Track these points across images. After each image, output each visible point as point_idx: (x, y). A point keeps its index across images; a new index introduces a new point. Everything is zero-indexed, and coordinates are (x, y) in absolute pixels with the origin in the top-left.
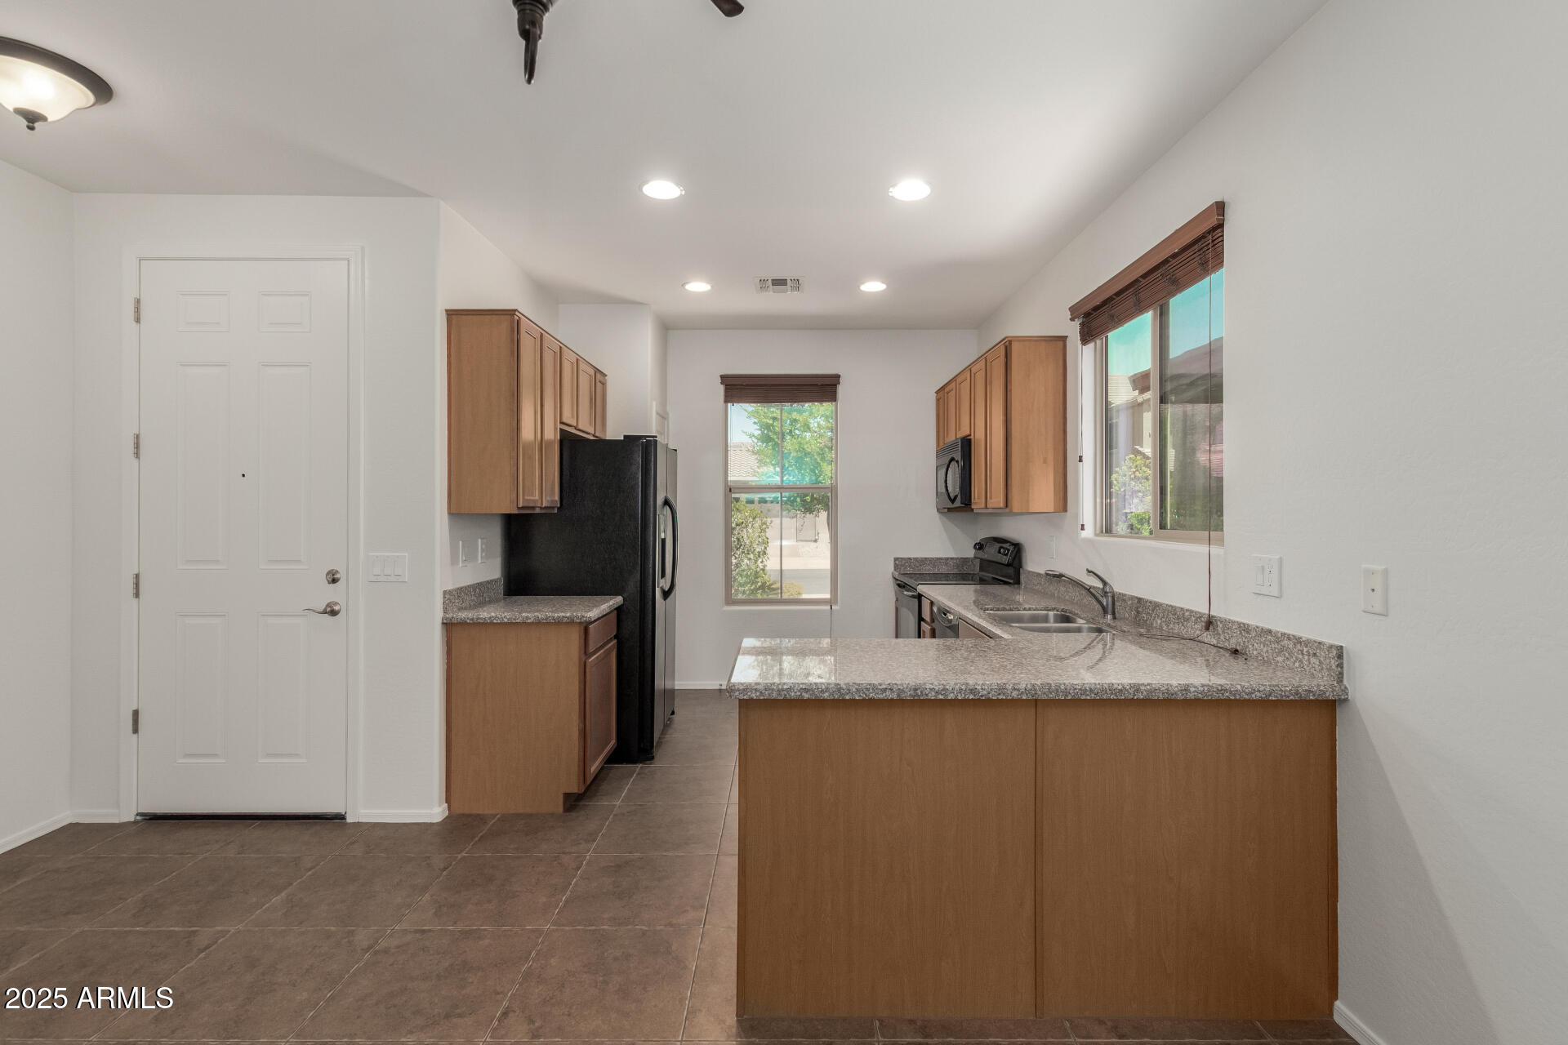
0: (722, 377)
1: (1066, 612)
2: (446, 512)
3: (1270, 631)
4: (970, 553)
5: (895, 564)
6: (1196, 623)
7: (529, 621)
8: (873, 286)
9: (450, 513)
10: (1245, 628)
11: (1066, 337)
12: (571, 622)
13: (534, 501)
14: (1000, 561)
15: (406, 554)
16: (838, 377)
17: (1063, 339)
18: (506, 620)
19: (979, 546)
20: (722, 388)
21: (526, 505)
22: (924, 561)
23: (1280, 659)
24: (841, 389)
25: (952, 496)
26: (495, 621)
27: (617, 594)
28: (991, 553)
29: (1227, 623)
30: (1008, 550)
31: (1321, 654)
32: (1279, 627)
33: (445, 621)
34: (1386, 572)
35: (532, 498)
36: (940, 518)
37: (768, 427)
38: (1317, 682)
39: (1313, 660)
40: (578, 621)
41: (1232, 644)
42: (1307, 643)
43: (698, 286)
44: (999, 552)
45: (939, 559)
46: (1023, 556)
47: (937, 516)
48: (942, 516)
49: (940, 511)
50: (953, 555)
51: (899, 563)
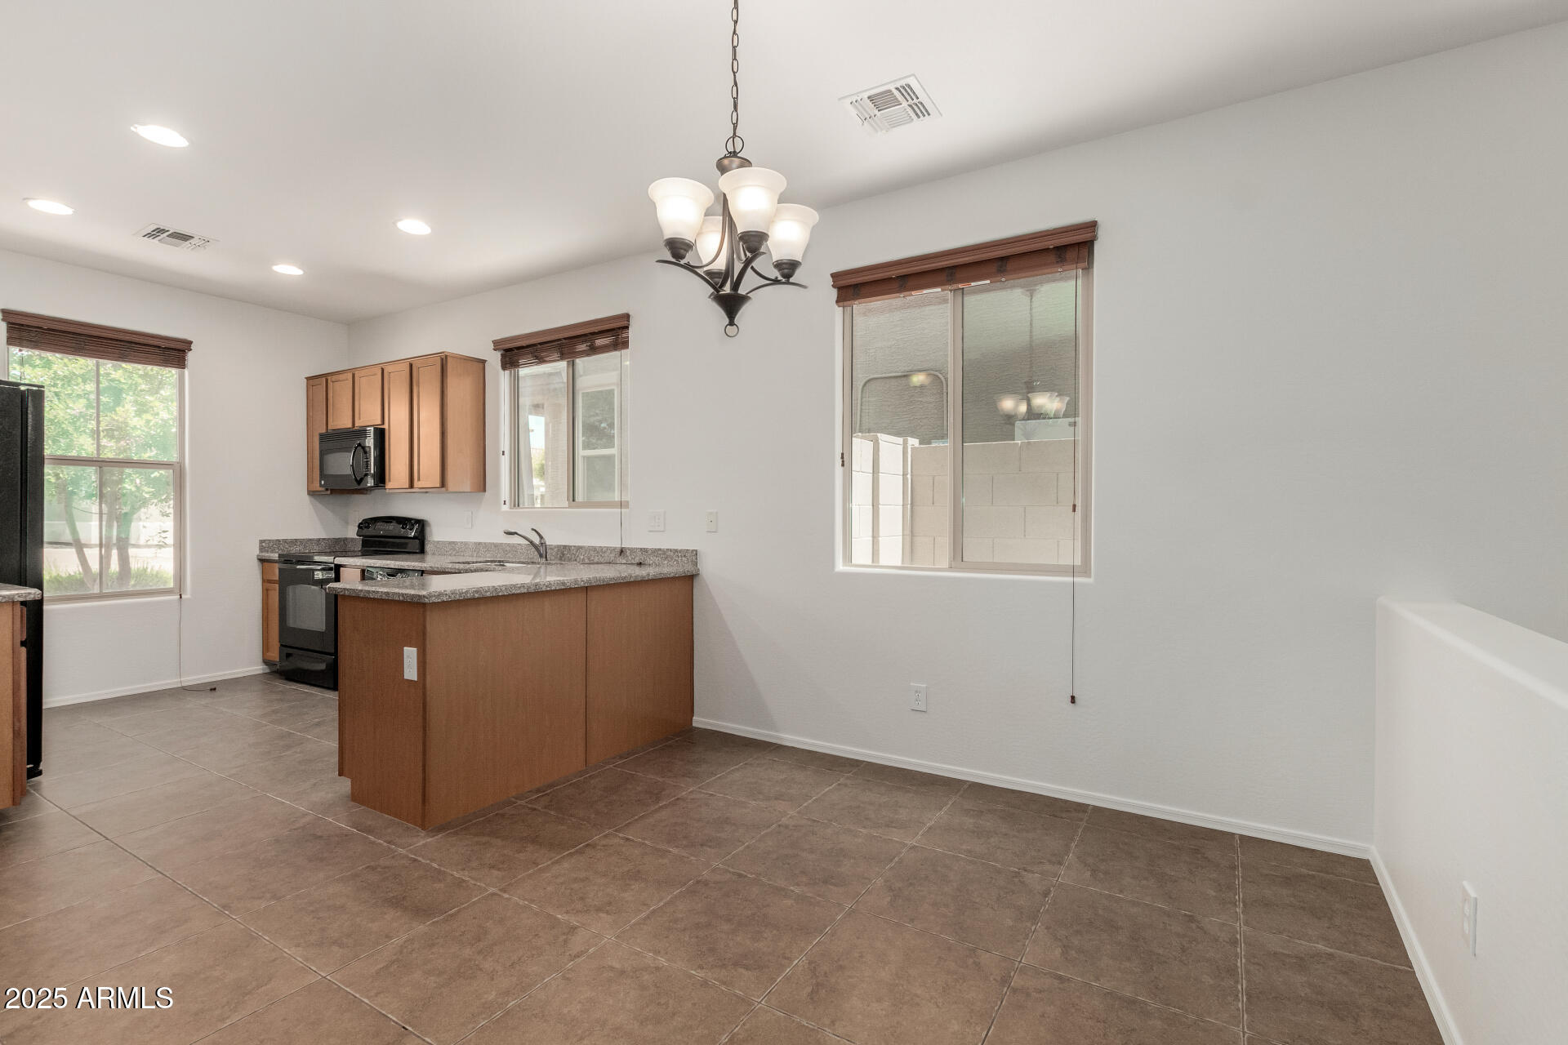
3: (660, 550)
5: (260, 546)
6: (611, 553)
8: (288, 269)
10: (644, 551)
11: (486, 361)
16: (189, 343)
17: (480, 362)
19: (366, 525)
23: (666, 562)
24: (190, 356)
29: (632, 550)
30: (413, 526)
31: (688, 555)
32: (664, 546)
34: (717, 513)
36: (311, 501)
38: (688, 568)
39: (684, 558)
41: (637, 560)
42: (681, 551)
45: (310, 540)
46: (428, 530)
47: (307, 498)
48: (313, 499)
49: (312, 493)
50: (324, 536)
51: (265, 545)
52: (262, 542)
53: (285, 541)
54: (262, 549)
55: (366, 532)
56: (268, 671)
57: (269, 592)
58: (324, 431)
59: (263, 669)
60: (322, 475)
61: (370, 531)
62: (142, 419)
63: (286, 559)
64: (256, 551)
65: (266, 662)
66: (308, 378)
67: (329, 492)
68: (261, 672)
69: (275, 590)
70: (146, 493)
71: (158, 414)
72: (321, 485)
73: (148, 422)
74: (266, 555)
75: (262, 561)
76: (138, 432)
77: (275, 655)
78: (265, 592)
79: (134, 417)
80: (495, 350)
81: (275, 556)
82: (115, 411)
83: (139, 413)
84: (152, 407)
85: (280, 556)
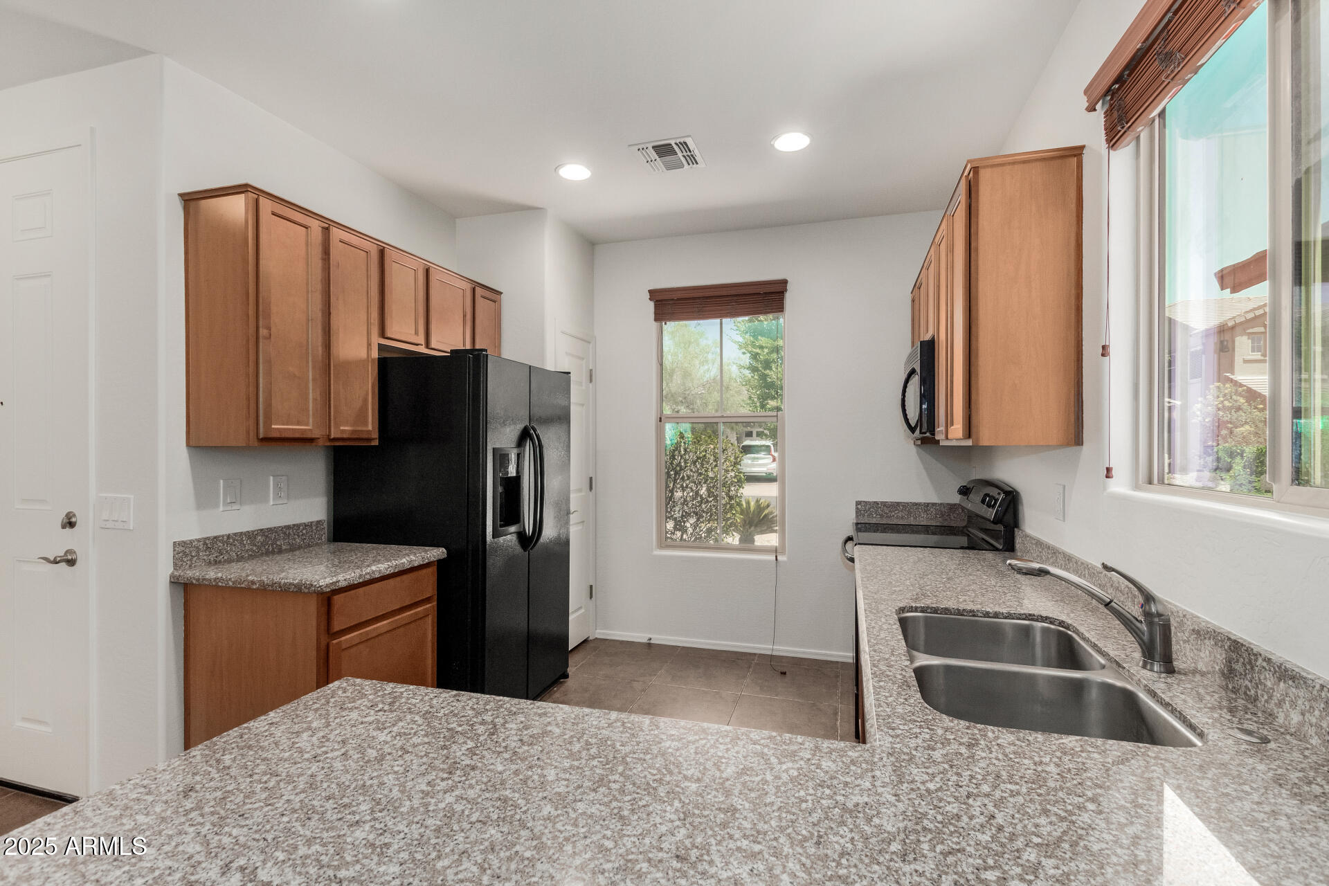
0: (650, 292)
1: (1068, 628)
2: (185, 445)
4: (956, 499)
5: (857, 508)
7: (254, 587)
8: (792, 142)
9: (188, 445)
11: (1083, 147)
12: (299, 591)
13: (368, 432)
14: (985, 516)
15: (132, 496)
16: (784, 283)
17: (1076, 153)
18: (231, 584)
19: (964, 491)
20: (652, 304)
21: (339, 436)
22: (895, 506)
24: (788, 297)
25: (913, 423)
26: (220, 584)
27: (438, 546)
28: (974, 504)
30: (996, 500)
33: (172, 580)
35: (364, 429)
36: (918, 453)
37: (755, 356)
40: (306, 591)
43: (575, 172)
44: (983, 501)
45: (916, 504)
46: (1020, 510)
47: (913, 448)
48: (920, 450)
50: (935, 500)
52: (858, 503)
53: (884, 504)
54: (860, 511)
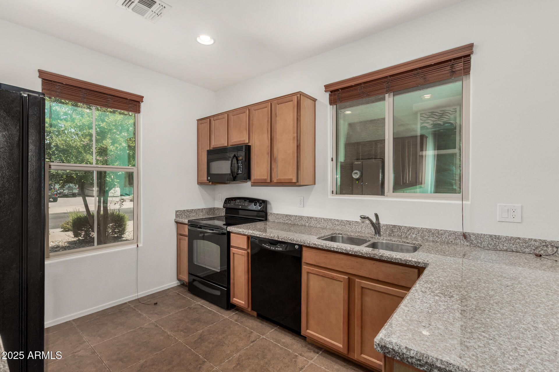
11: (319, 99)
16: (142, 97)
30: (262, 204)
45: (199, 209)
46: (268, 206)
47: (197, 186)
48: (200, 187)
49: (200, 183)
50: (206, 207)
51: (179, 213)
52: (177, 212)
53: (187, 211)
54: (177, 216)
55: (228, 205)
56: (179, 284)
57: (181, 240)
58: (209, 149)
59: (177, 283)
60: (209, 174)
61: (232, 205)
62: (114, 146)
63: (193, 224)
64: (173, 217)
65: (178, 279)
66: (198, 120)
67: (211, 183)
68: (176, 285)
69: (185, 240)
70: (116, 182)
71: (121, 144)
72: (208, 180)
73: (117, 147)
74: (181, 220)
75: (177, 223)
76: (112, 153)
77: (185, 278)
78: (179, 240)
79: (111, 145)
80: (326, 91)
81: (186, 221)
82: (103, 143)
83: (113, 144)
84: (118, 141)
85: (189, 221)
